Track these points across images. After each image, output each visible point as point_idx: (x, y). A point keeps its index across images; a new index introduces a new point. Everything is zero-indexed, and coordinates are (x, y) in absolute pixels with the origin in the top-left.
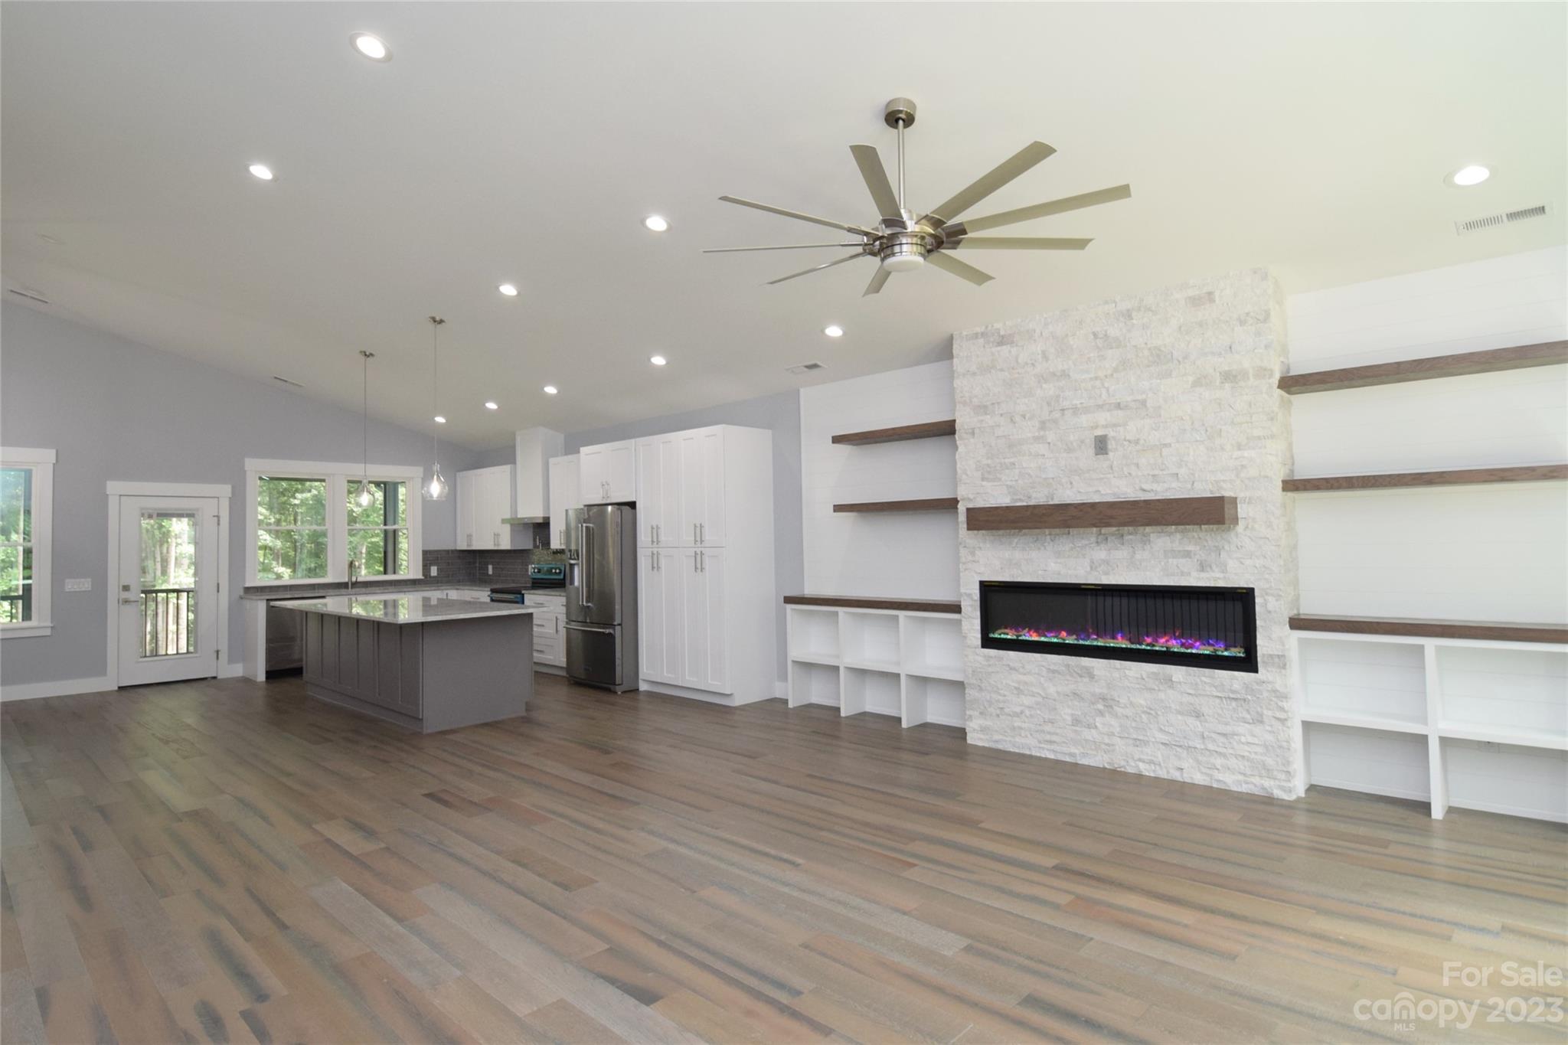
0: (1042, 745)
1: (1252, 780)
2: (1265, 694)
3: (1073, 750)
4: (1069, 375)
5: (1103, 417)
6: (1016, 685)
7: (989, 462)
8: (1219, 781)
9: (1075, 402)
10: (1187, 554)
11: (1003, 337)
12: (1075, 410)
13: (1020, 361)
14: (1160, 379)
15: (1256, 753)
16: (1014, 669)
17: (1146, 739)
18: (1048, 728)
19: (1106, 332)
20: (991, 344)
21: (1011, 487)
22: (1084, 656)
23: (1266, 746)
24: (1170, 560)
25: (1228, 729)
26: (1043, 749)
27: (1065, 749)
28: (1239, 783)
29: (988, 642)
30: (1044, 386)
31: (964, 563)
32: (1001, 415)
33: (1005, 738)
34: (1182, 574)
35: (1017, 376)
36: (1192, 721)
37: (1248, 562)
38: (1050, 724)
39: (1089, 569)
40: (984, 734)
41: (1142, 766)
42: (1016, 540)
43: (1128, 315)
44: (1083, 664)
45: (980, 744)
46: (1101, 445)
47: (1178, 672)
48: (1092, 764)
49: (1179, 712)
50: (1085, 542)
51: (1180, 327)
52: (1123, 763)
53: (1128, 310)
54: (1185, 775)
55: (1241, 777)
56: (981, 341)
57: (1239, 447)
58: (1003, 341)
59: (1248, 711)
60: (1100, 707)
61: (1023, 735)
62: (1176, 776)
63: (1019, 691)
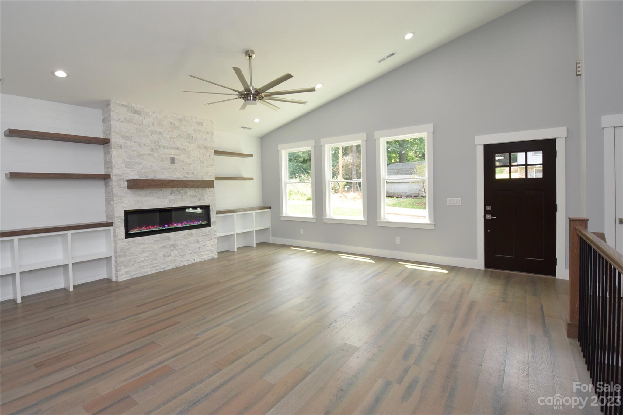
0: (152, 269)
1: (210, 255)
2: (212, 232)
3: (164, 266)
4: (162, 134)
5: (173, 151)
6: (141, 250)
7: (129, 160)
8: (203, 259)
9: (164, 144)
10: (196, 196)
11: (136, 111)
12: (164, 147)
13: (144, 123)
14: (189, 144)
15: (211, 248)
16: (141, 244)
17: (185, 254)
18: (154, 262)
19: (174, 123)
20: (131, 112)
21: (139, 172)
22: (167, 233)
23: (212, 245)
24: (192, 198)
25: (205, 244)
26: (152, 270)
27: (161, 267)
28: (207, 257)
29: (128, 235)
30: (153, 135)
31: (116, 203)
32: (135, 142)
33: (136, 272)
34: (195, 202)
35: (142, 128)
36: (196, 244)
37: (209, 198)
38: (155, 260)
39: (168, 203)
40: (127, 274)
41: (185, 263)
42: (141, 193)
43: (181, 120)
44: (167, 235)
45: (125, 279)
46: (173, 161)
47: (193, 231)
48: (170, 269)
49: (194, 243)
50: (167, 193)
51: (194, 130)
52: (179, 264)
53: (181, 119)
54: (195, 261)
55: (207, 256)
56: (125, 108)
57: (207, 167)
58: (135, 112)
59: (209, 238)
60: (172, 248)
61: (145, 268)
62: (193, 262)
63: (143, 252)
